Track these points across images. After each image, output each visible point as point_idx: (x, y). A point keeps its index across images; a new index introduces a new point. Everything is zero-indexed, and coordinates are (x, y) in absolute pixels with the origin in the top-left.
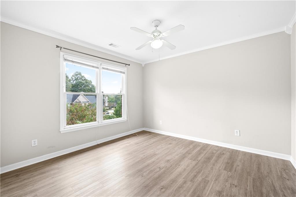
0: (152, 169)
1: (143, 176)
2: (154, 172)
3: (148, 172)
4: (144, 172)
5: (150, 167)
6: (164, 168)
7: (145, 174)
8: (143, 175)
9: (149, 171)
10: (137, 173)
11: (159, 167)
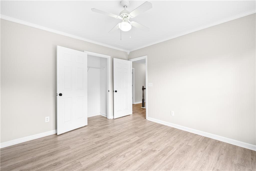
0: (132, 156)
1: (142, 149)
2: (131, 152)
3: (137, 153)
4: (141, 153)
5: (134, 158)
6: (120, 156)
7: (140, 151)
8: (141, 151)
9: (135, 154)
10: (147, 153)
11: (125, 158)
